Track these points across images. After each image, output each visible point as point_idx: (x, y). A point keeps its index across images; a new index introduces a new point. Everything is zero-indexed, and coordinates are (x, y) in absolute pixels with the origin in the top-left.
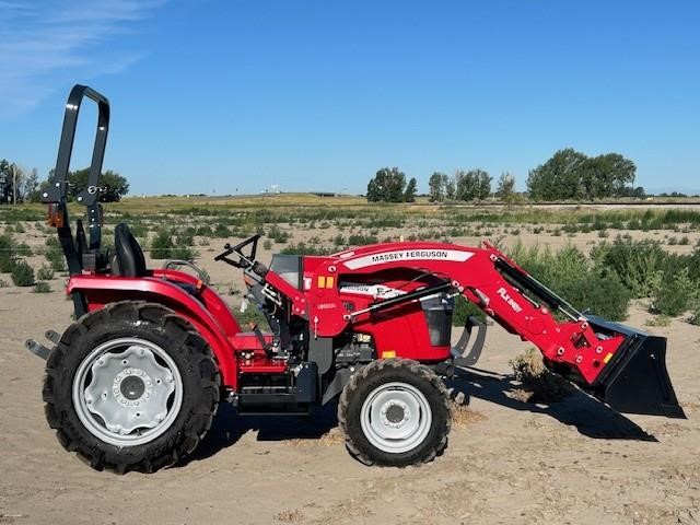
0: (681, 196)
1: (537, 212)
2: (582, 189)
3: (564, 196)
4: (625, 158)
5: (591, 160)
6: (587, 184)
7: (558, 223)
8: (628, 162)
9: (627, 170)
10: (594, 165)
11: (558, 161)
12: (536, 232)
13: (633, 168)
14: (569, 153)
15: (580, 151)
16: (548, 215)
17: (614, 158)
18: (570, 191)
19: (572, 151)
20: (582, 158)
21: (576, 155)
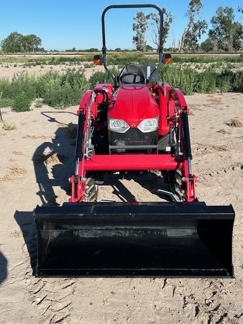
0: (57, 51)
1: (11, 58)
2: (22, 48)
3: (17, 51)
4: (37, 36)
5: (25, 36)
6: (24, 46)
7: (20, 62)
8: (38, 38)
9: (38, 41)
10: (26, 39)
11: (12, 37)
12: (15, 66)
13: (40, 40)
14: (15, 33)
15: (20, 33)
16: (15, 59)
17: (33, 36)
18: (18, 49)
19: (17, 33)
20: (21, 36)
21: (19, 35)
